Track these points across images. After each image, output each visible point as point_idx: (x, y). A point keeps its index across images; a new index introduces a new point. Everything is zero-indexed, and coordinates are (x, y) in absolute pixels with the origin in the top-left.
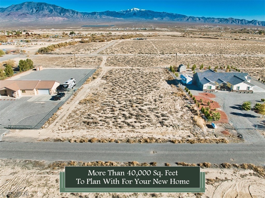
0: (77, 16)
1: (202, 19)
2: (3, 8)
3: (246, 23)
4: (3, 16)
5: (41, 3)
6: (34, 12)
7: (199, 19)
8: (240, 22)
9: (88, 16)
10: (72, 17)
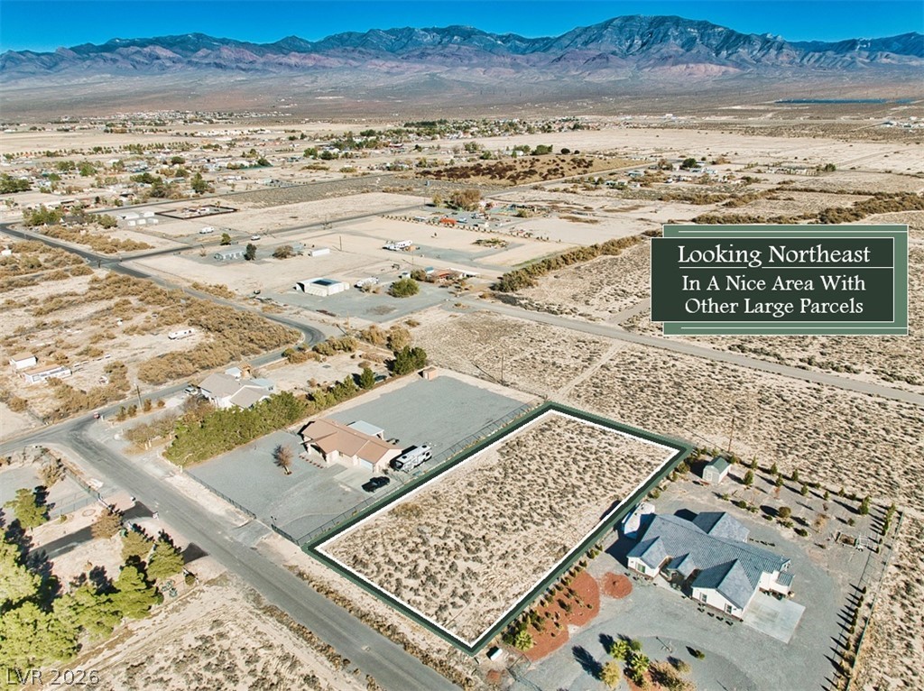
0: (777, 58)
2: (547, 38)
4: (542, 64)
5: (663, 17)
6: (633, 50)
9: (821, 57)
10: (758, 61)
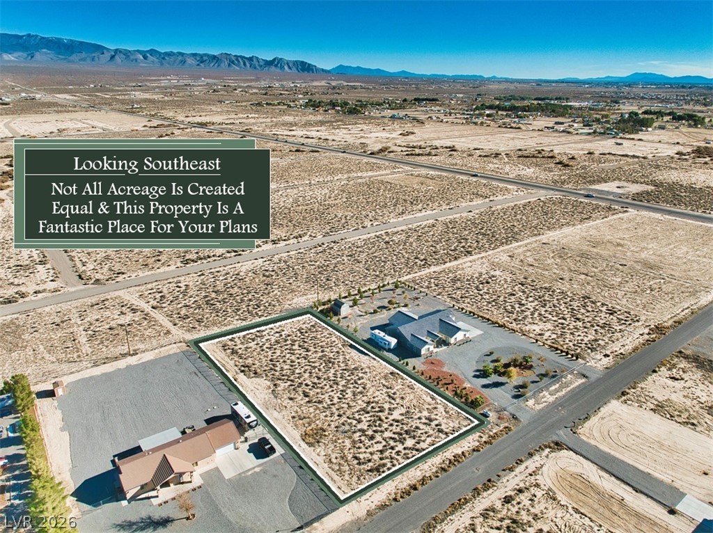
1: (151, 55)
3: (261, 66)
7: (145, 57)
8: (248, 65)
